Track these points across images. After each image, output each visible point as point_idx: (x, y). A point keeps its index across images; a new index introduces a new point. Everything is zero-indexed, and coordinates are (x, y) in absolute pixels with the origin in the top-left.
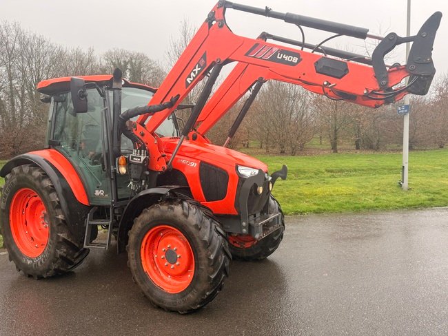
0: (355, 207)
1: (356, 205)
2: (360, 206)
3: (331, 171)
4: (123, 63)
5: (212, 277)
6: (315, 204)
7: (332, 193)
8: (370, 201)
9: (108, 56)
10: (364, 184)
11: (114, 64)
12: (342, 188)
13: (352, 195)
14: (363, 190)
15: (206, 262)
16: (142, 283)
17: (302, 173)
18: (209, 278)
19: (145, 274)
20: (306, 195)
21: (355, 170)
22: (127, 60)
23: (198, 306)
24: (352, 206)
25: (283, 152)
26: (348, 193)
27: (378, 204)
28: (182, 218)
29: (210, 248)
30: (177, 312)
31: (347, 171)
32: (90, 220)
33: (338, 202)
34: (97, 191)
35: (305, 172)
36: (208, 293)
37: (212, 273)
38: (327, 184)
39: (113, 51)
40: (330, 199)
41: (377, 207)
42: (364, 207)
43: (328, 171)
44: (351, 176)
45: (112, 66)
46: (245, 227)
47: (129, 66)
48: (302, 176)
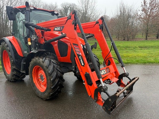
0: (144, 62)
1: (145, 61)
2: (146, 61)
3: (141, 47)
4: (67, 8)
5: (52, 87)
6: (127, 60)
7: (136, 56)
8: (152, 60)
9: (62, 5)
10: (152, 52)
11: (64, 8)
12: (142, 54)
13: (145, 57)
14: (150, 55)
15: (50, 81)
16: (33, 87)
17: (128, 48)
18: (51, 88)
19: (34, 84)
20: (125, 56)
21: (152, 47)
22: (69, 6)
23: (49, 98)
24: (143, 62)
25: (124, 40)
26: (143, 56)
27: (155, 61)
28: (42, 63)
29: (51, 76)
30: (43, 99)
31: (149, 47)
32: (23, 62)
33: (138, 60)
34: (25, 51)
35: (129, 47)
36: (51, 94)
37: (52, 86)
38: (135, 52)
39: (64, 3)
40: (134, 58)
41: (154, 62)
42: (148, 62)
43: (140, 47)
44: (149, 49)
45: (63, 9)
46: (74, 68)
47: (69, 8)
48: (128, 49)
